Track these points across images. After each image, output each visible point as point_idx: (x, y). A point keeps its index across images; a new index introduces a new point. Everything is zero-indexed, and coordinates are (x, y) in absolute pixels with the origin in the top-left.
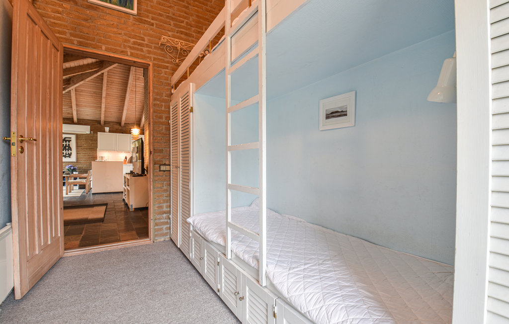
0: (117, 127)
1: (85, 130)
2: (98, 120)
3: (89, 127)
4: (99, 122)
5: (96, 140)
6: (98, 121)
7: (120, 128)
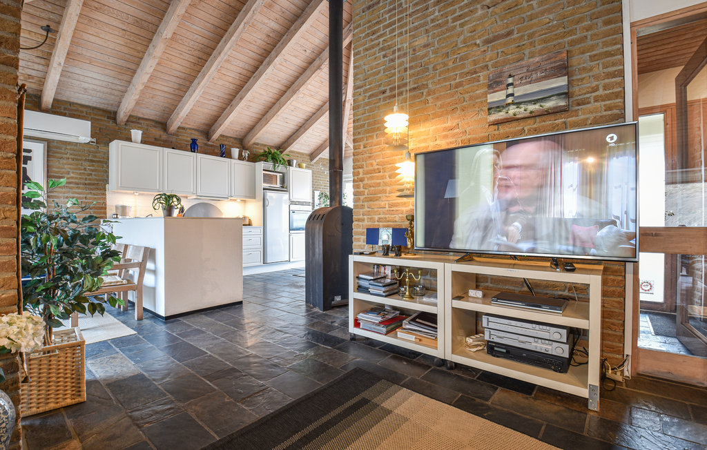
0: (157, 132)
1: (79, 131)
2: (109, 108)
3: (87, 125)
4: (112, 115)
5: (105, 162)
6: (109, 112)
7: (164, 136)
